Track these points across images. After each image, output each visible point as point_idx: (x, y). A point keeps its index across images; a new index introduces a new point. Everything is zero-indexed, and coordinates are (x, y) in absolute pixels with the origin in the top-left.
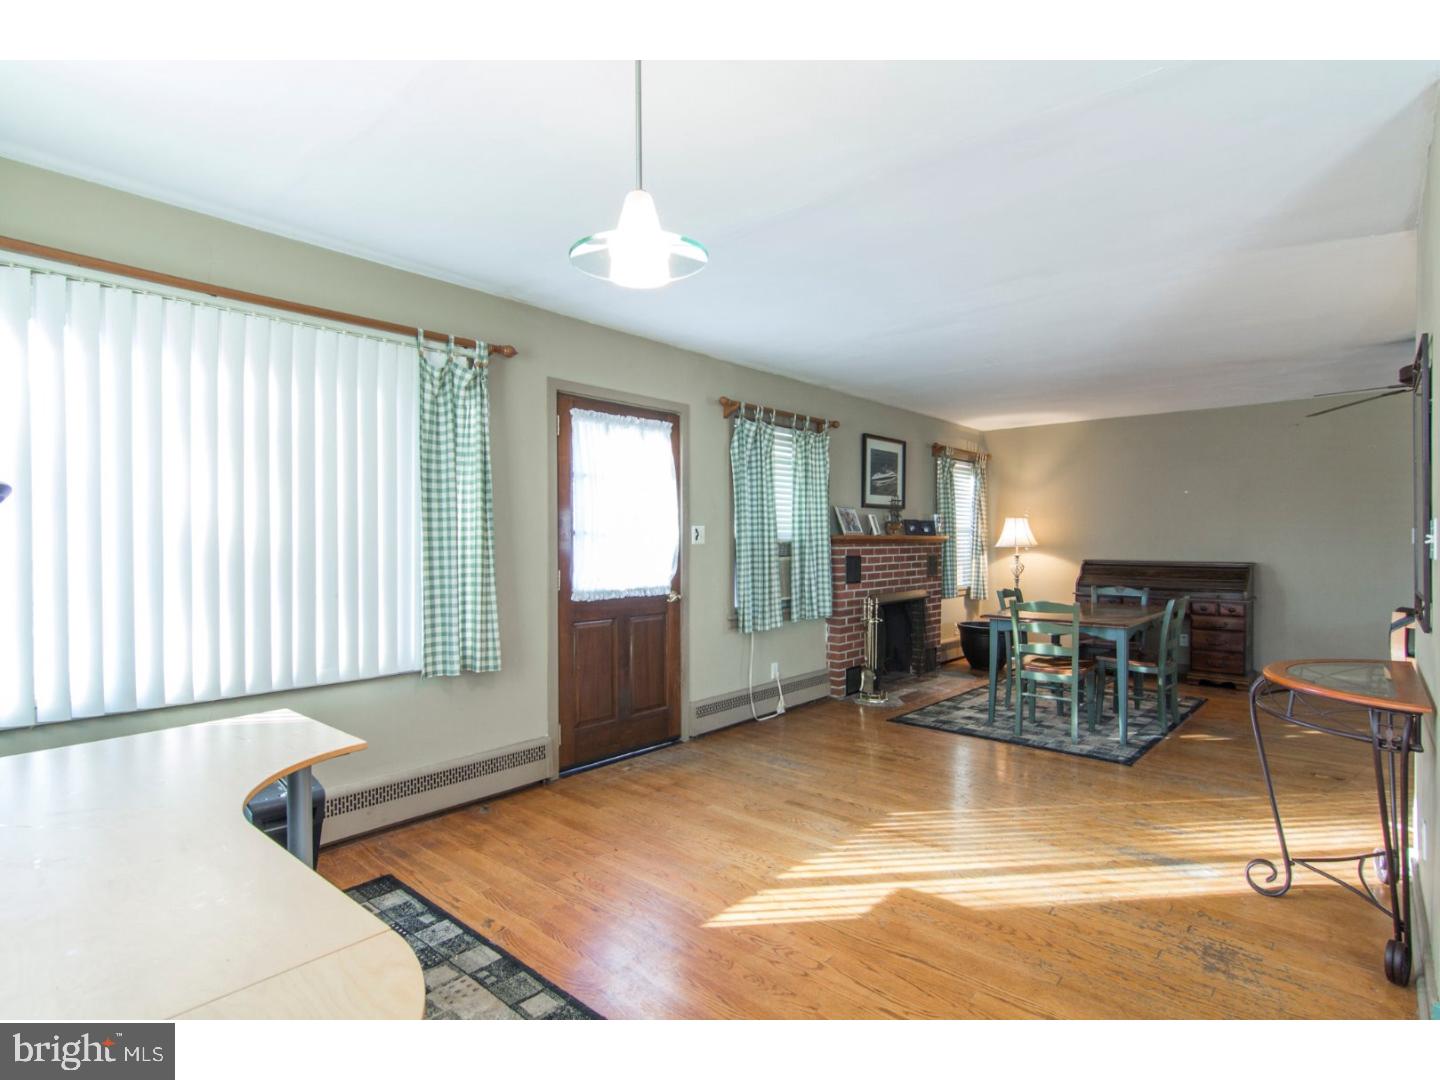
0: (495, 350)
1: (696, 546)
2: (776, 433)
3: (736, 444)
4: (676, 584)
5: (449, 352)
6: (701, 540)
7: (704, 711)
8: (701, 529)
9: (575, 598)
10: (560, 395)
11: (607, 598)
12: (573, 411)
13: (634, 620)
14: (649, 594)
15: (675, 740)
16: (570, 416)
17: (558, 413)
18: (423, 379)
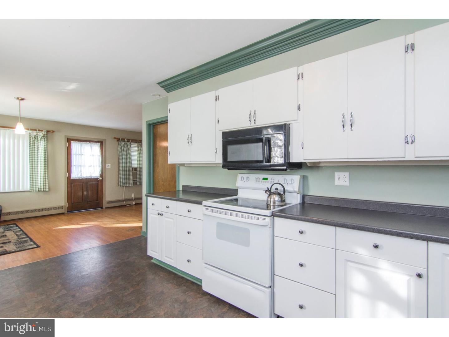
0: (48, 132)
1: (108, 168)
2: (132, 144)
3: (119, 147)
4: (101, 176)
5: (37, 132)
6: (109, 167)
7: (108, 202)
8: (109, 165)
9: (72, 178)
10: (68, 139)
11: (80, 178)
12: (71, 142)
13: (89, 183)
14: (92, 178)
15: (102, 208)
16: (71, 143)
17: (67, 142)
18: (30, 138)
